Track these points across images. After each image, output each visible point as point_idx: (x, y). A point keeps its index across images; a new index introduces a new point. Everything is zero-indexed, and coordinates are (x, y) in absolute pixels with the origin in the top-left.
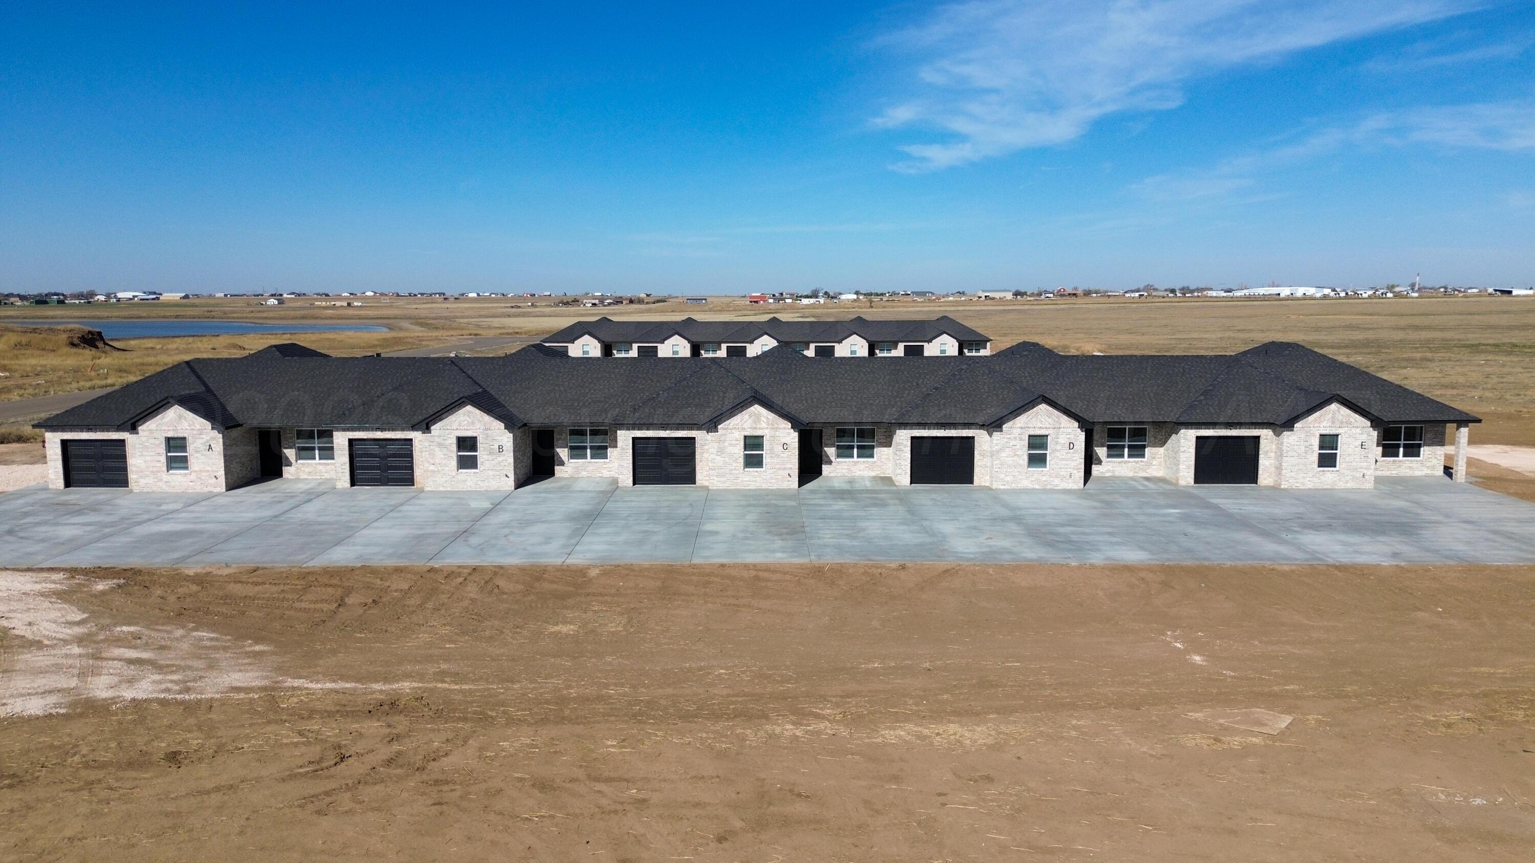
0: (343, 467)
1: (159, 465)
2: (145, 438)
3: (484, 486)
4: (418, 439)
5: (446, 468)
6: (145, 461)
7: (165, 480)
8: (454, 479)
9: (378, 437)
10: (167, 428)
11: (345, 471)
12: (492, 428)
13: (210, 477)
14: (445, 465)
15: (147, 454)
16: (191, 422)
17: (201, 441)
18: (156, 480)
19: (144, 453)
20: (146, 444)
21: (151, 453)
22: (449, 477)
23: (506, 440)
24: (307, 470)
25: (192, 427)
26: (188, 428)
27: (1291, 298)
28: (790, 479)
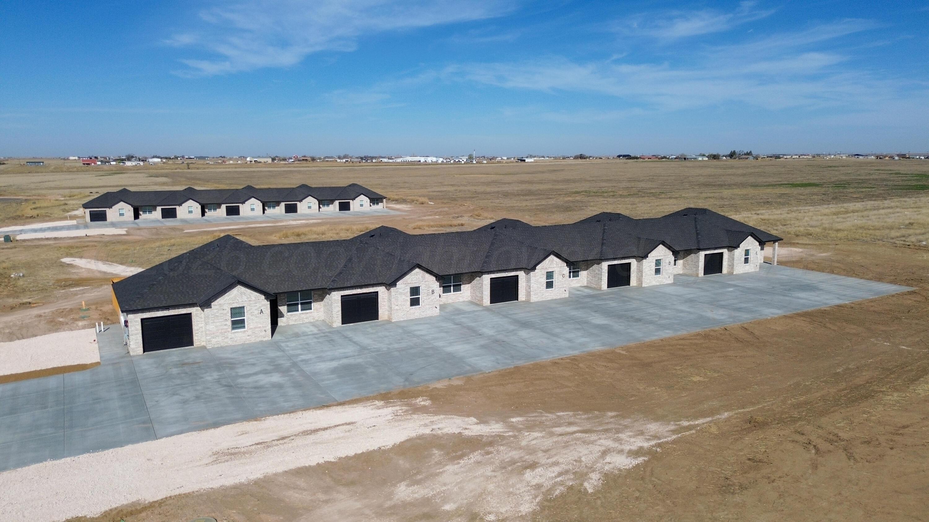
0: (337, 314)
1: (225, 327)
2: (216, 310)
3: (424, 315)
4: (381, 291)
5: (404, 307)
6: (216, 326)
7: (230, 337)
8: (408, 313)
9: (359, 293)
10: (232, 302)
11: (338, 316)
12: (429, 280)
13: (261, 331)
14: (404, 305)
15: (218, 321)
16: (248, 296)
17: (255, 308)
18: (223, 338)
19: (215, 321)
20: (217, 314)
21: (220, 320)
22: (405, 312)
23: (436, 286)
24: (294, 319)
25: (249, 299)
26: (247, 300)
27: (426, 163)
28: (565, 292)
